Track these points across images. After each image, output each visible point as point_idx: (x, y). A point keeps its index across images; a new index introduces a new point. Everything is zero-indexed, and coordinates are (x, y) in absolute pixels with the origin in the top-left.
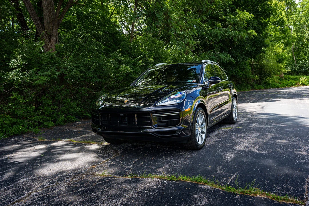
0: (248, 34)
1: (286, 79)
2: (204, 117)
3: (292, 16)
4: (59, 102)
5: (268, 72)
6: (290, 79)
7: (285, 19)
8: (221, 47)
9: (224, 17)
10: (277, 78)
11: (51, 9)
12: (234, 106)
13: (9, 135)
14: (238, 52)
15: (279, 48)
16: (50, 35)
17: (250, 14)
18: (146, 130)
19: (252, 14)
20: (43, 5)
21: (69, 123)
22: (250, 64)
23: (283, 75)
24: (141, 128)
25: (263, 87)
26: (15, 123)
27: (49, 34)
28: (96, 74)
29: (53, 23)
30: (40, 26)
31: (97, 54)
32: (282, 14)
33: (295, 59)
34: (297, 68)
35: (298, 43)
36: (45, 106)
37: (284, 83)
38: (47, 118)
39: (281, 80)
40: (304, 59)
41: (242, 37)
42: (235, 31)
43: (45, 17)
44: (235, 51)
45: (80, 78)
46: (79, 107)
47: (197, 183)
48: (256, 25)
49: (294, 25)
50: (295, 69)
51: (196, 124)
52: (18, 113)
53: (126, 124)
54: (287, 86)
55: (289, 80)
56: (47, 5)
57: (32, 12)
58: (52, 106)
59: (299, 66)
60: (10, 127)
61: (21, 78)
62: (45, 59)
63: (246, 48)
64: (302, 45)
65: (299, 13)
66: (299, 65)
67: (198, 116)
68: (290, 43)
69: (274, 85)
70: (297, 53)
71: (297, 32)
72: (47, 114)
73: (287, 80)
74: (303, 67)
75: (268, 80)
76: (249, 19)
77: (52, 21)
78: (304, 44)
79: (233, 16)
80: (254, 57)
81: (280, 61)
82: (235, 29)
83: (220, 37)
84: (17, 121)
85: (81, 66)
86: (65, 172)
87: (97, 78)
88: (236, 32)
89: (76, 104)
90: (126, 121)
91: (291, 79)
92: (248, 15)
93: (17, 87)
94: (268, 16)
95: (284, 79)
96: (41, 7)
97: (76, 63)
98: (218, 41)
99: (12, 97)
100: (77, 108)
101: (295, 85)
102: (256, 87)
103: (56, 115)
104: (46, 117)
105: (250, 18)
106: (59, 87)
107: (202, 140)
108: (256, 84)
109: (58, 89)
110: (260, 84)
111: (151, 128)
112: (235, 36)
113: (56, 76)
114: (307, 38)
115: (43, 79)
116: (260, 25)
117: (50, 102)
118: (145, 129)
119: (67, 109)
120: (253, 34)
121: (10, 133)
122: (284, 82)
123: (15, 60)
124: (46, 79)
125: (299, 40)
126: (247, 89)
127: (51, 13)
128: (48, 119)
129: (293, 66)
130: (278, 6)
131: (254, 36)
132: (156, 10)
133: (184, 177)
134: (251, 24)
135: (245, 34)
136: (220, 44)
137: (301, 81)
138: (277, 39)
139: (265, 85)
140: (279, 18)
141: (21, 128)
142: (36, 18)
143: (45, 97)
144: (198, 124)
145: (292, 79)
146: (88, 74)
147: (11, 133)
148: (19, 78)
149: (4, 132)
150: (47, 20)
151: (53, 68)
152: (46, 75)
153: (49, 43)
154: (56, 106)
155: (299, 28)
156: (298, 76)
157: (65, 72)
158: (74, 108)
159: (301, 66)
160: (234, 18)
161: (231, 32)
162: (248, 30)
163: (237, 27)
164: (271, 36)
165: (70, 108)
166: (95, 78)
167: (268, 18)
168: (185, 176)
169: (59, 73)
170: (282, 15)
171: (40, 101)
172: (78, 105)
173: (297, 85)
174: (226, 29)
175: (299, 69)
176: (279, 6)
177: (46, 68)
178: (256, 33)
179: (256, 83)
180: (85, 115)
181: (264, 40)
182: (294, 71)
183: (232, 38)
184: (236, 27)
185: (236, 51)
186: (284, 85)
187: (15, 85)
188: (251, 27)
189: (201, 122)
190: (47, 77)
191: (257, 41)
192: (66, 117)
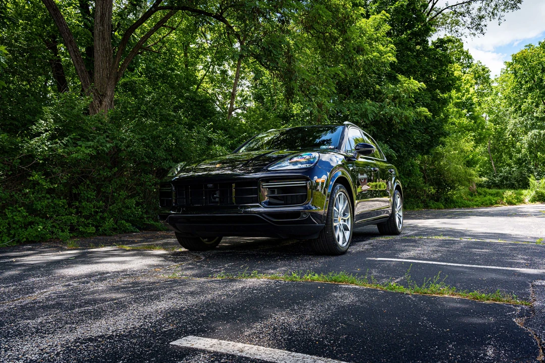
0: (417, 113)
1: (481, 194)
2: (347, 202)
3: (486, 98)
4: (108, 198)
5: (450, 181)
6: (486, 194)
7: (475, 100)
8: (374, 132)
9: (378, 86)
10: (465, 193)
11: (106, 57)
12: (396, 205)
13: (19, 241)
14: (400, 141)
15: (467, 144)
16: (103, 95)
17: (419, 82)
18: (249, 210)
19: (422, 83)
20: (95, 51)
21: (120, 233)
22: (421, 168)
23: (475, 187)
24: (242, 207)
25: (443, 205)
26: (31, 223)
27: (101, 93)
28: (171, 155)
29: (109, 78)
30: (87, 80)
31: (175, 124)
32: (469, 91)
33: (493, 166)
34: (497, 180)
35: (498, 140)
36: (83, 201)
37: (477, 201)
38: (85, 220)
39: (472, 196)
40: (509, 165)
41: (407, 118)
42: (395, 108)
43: (96, 69)
44: (395, 141)
45: (145, 157)
46: (138, 207)
47: (336, 283)
48: (429, 101)
49: (490, 112)
50: (495, 181)
51: (335, 208)
52: (38, 205)
53: (217, 202)
54: (482, 204)
55: (485, 196)
56: (101, 51)
57: (77, 59)
58: (95, 202)
59: (500, 177)
60: (22, 229)
61: (49, 148)
62: (91, 124)
63: (413, 136)
64: (504, 143)
65: (496, 94)
66: (501, 174)
67: (337, 196)
68: (485, 137)
69: (461, 202)
70: (496, 156)
71: (495, 121)
72: (86, 213)
73: (483, 196)
74: (507, 177)
75: (450, 194)
76: (417, 90)
77: (107, 75)
78: (506, 143)
79: (392, 86)
80: (427, 153)
81: (470, 163)
82: (396, 104)
83: (371, 117)
84: (36, 220)
85: (147, 138)
86: (108, 273)
87: (171, 161)
88: (398, 110)
89: (135, 203)
90: (216, 197)
91: (489, 194)
92: (416, 85)
93: (41, 162)
94: (447, 88)
95: (476, 193)
96: (91, 57)
97: (139, 134)
98: (367, 122)
99: (31, 178)
100: (135, 208)
101: (496, 203)
102: (431, 204)
103: (100, 217)
104: (83, 220)
105: (419, 89)
106: (110, 172)
107: (344, 240)
108: (431, 201)
109: (107, 174)
110: (437, 201)
111: (258, 207)
112: (396, 115)
113: (105, 149)
114: (511, 132)
115: (84, 151)
116: (436, 101)
117: (92, 194)
118: (249, 208)
119: (119, 209)
120: (425, 113)
121: (21, 238)
122: (478, 199)
123: (43, 122)
124: (89, 152)
125: (500, 135)
126: (417, 207)
127: (106, 63)
128: (86, 223)
129: (490, 175)
130: (463, 80)
131: (426, 117)
132: (272, 44)
133: (314, 275)
134: (421, 99)
135: (412, 114)
136: (372, 128)
137: (506, 198)
138: (464, 129)
139: (446, 203)
140: (465, 97)
141: (40, 229)
142: (83, 68)
143: (84, 186)
144: (338, 210)
145: (491, 194)
146: (157, 153)
147: (23, 238)
148: (46, 149)
149: (11, 236)
150: (100, 73)
151: (102, 137)
152: (90, 147)
153: (99, 107)
154: (101, 202)
155: (497, 116)
156: (501, 191)
157: (121, 144)
158: (131, 208)
159: (504, 176)
160: (394, 89)
161: (390, 109)
162: (416, 108)
163: (399, 103)
164: (453, 124)
165: (123, 207)
166: (168, 162)
167: (448, 92)
168: (317, 275)
169: (111, 145)
170: (470, 93)
171: (77, 192)
172: (138, 204)
173: (499, 203)
174: (381, 103)
175: (502, 181)
176: (465, 80)
177: (90, 136)
178: (429, 113)
179: (432, 199)
180: (148, 222)
181: (442, 125)
182: (492, 183)
183: (391, 119)
184: (397, 101)
185: (397, 140)
186: (477, 203)
187: (39, 159)
188: (421, 103)
189: (342, 209)
190: (91, 149)
191: (431, 126)
192: (116, 223)
